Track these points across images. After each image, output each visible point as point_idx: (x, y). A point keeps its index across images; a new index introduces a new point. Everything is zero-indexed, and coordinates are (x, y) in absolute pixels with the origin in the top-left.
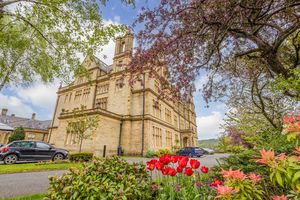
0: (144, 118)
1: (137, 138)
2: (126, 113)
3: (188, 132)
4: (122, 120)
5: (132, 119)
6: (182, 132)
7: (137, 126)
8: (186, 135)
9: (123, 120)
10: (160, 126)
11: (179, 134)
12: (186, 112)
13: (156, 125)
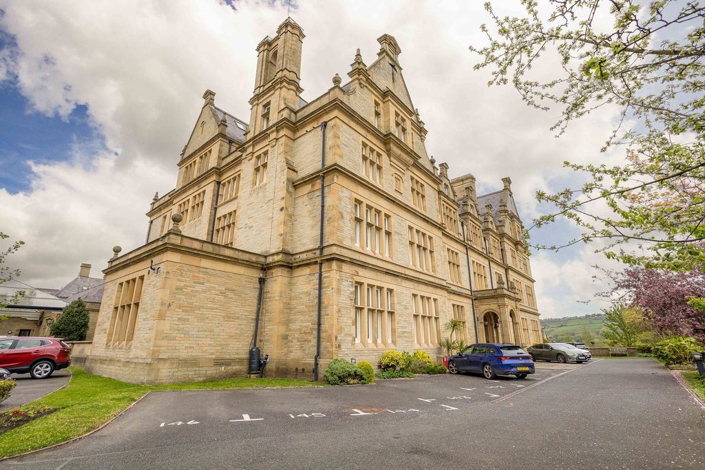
0: (323, 258)
1: (305, 321)
2: (275, 246)
3: (496, 295)
4: (264, 268)
5: (290, 264)
6: (477, 298)
7: (305, 281)
8: (492, 306)
9: (266, 268)
10: (386, 282)
11: (467, 304)
12: (492, 241)
13: (367, 277)
